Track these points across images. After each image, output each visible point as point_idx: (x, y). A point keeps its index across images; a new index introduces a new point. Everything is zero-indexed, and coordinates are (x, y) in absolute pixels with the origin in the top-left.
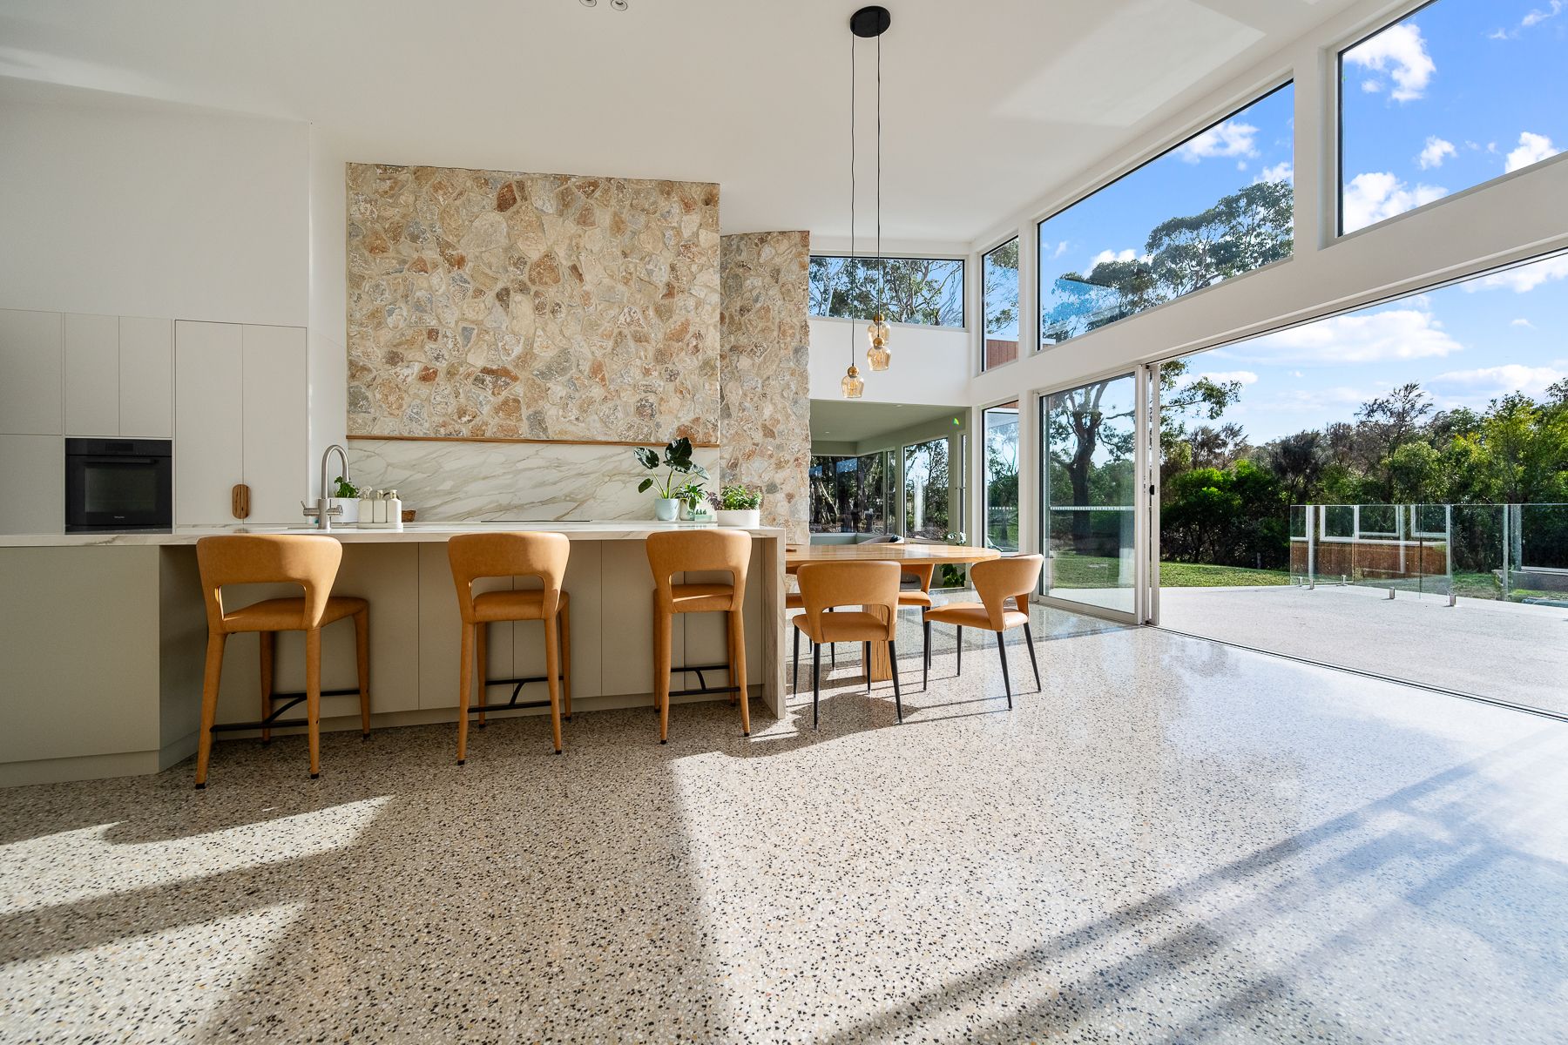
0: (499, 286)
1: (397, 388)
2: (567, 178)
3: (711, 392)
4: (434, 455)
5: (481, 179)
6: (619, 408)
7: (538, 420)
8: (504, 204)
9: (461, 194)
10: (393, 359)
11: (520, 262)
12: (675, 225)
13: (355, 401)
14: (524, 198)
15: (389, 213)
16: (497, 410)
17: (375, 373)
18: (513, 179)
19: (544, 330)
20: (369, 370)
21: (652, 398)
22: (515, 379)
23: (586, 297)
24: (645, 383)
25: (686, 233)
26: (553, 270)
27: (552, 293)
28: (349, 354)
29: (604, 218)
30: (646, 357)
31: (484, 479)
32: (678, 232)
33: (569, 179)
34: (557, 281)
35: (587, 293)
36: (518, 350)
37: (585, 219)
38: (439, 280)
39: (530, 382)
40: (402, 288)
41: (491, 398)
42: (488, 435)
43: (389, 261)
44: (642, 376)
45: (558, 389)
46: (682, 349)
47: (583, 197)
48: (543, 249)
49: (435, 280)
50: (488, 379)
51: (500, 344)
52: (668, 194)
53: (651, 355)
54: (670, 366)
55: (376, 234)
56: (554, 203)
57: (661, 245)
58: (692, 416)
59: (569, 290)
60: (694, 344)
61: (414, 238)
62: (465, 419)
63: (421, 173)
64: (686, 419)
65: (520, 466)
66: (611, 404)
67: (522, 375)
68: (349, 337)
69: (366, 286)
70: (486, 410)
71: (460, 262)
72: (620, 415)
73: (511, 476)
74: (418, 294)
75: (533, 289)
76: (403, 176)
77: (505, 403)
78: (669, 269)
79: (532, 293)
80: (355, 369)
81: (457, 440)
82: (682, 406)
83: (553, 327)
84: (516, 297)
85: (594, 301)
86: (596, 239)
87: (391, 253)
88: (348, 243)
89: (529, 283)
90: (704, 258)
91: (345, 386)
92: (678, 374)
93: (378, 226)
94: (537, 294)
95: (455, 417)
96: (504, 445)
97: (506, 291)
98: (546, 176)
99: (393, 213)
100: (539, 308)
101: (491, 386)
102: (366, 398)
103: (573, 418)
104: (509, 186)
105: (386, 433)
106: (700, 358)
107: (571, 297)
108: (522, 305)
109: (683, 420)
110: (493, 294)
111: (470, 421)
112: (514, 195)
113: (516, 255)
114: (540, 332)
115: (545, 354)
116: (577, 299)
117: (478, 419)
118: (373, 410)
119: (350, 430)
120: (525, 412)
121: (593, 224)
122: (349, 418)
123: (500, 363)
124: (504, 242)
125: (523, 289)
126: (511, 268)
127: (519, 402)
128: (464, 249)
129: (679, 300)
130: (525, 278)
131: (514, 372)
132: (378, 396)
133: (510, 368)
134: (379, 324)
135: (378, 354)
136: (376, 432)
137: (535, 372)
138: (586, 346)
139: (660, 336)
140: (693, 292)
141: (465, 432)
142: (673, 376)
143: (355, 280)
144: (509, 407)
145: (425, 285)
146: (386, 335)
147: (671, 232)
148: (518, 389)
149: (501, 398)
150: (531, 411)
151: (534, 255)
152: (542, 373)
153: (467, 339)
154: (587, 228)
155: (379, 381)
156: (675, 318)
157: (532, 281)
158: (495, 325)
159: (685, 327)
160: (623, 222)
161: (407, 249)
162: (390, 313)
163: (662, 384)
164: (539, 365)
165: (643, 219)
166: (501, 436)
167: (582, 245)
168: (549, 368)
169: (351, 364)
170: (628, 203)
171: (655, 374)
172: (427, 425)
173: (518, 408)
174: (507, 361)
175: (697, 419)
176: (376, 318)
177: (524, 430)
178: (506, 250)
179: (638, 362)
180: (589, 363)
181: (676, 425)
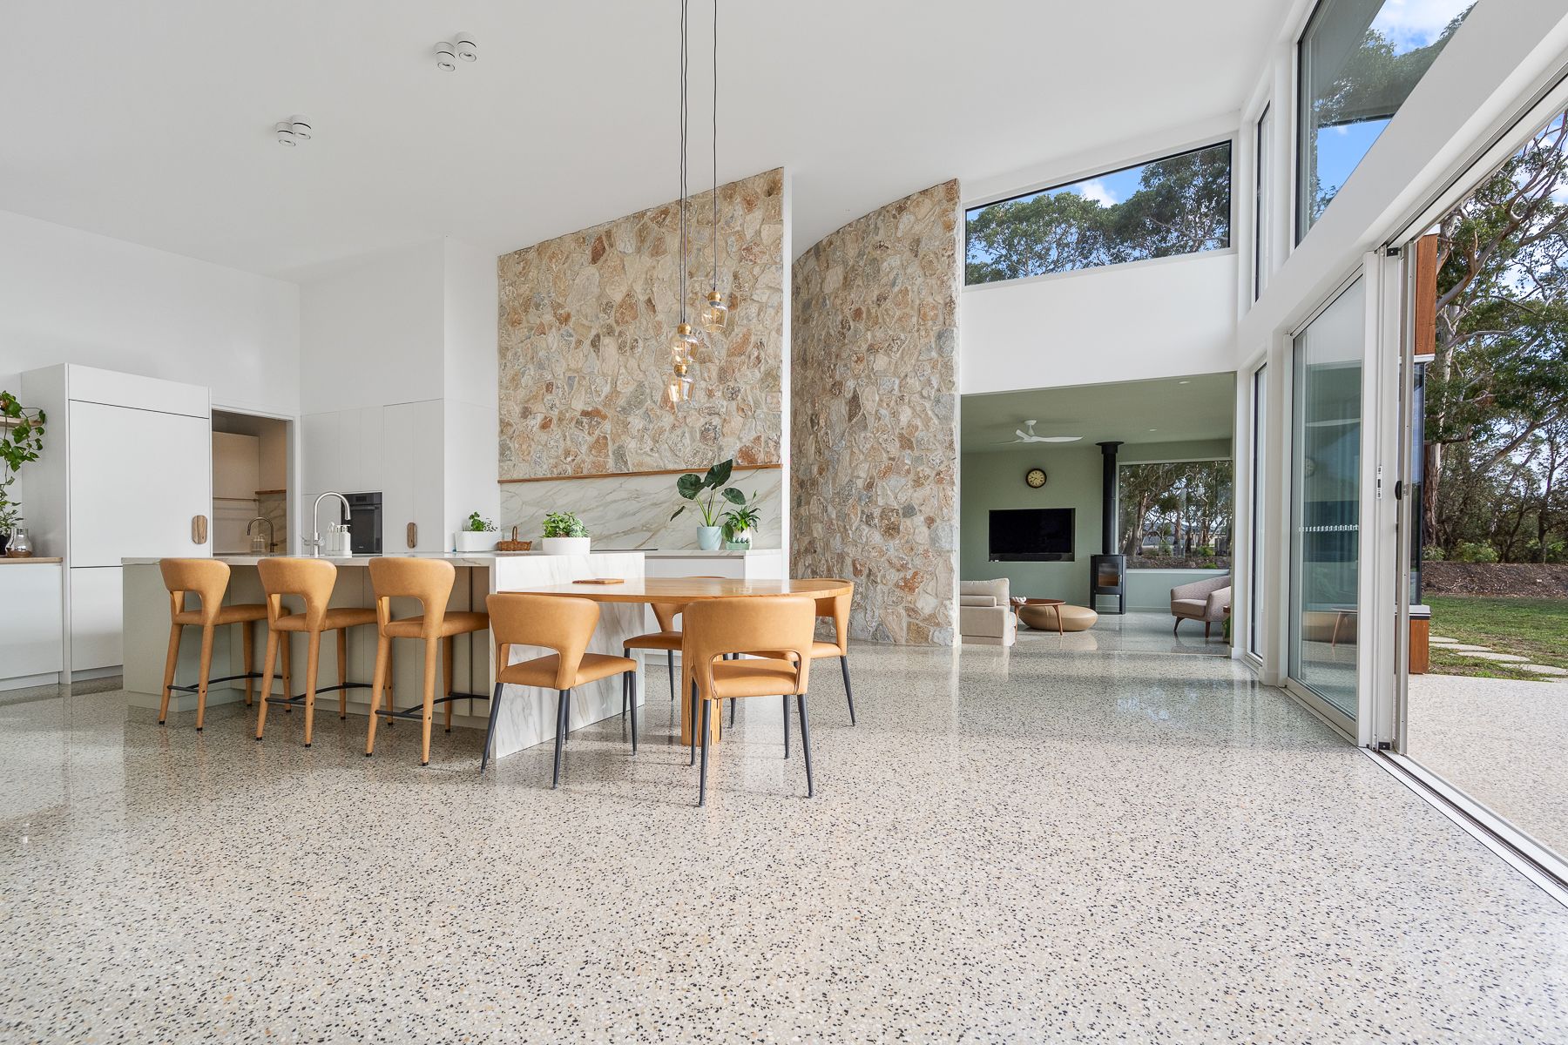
0: (594, 332)
1: (527, 437)
2: (643, 214)
3: (773, 406)
4: (551, 493)
5: (580, 238)
6: (686, 435)
7: (620, 455)
8: (597, 256)
9: (567, 258)
10: (526, 413)
11: (609, 305)
12: (738, 228)
13: (504, 451)
14: (611, 246)
15: (521, 291)
16: (590, 449)
17: (515, 426)
18: (602, 230)
19: (626, 367)
20: (511, 425)
21: (716, 421)
22: (604, 417)
23: (658, 326)
24: (708, 405)
25: (749, 234)
26: (632, 308)
27: (631, 331)
28: (500, 414)
29: (673, 242)
30: (710, 378)
31: (584, 511)
32: (740, 235)
33: (645, 214)
34: (635, 318)
35: (659, 323)
36: (607, 389)
37: (657, 251)
38: (552, 339)
39: (615, 419)
40: (530, 351)
41: (588, 438)
42: (585, 472)
43: (522, 331)
44: (706, 398)
45: (636, 422)
46: (744, 363)
47: (656, 228)
48: (624, 289)
49: (550, 339)
50: (585, 420)
51: (593, 387)
52: (731, 197)
53: (714, 374)
54: (731, 384)
55: (514, 309)
56: (634, 242)
57: (724, 255)
58: (754, 435)
59: (645, 323)
60: (756, 354)
61: (537, 306)
62: (569, 459)
63: (542, 248)
64: (747, 439)
65: (609, 498)
66: (679, 432)
67: (610, 413)
68: (501, 399)
69: (510, 355)
70: (584, 449)
71: (567, 318)
72: (687, 441)
73: (601, 508)
74: (540, 354)
75: (617, 329)
76: (532, 255)
77: (597, 441)
78: (731, 278)
79: (616, 334)
80: (504, 425)
81: (564, 478)
82: (744, 425)
83: (633, 363)
84: (606, 340)
85: (665, 329)
86: (667, 267)
87: (525, 324)
88: (499, 323)
89: (615, 325)
90: (767, 257)
91: (498, 439)
92: (739, 390)
93: (516, 303)
94: (620, 334)
95: (562, 458)
96: (598, 480)
97: (598, 336)
98: (627, 218)
99: (525, 289)
100: (621, 348)
101: (587, 427)
102: (509, 448)
103: (648, 449)
104: (600, 239)
105: (521, 477)
106: (762, 369)
107: (647, 330)
108: (610, 345)
109: (744, 440)
110: (589, 342)
111: (573, 460)
112: (603, 245)
113: (605, 302)
114: (623, 370)
115: (627, 389)
116: (651, 331)
117: (579, 457)
118: (513, 458)
119: (501, 475)
120: (611, 448)
121: (665, 252)
122: (500, 467)
123: (594, 404)
124: (596, 291)
125: (610, 332)
126: (602, 315)
127: (605, 438)
128: (571, 307)
129: (740, 311)
130: (611, 321)
131: (604, 411)
132: (517, 446)
133: (600, 408)
134: (517, 385)
135: (517, 410)
136: (515, 477)
137: (618, 409)
138: (658, 376)
139: (724, 353)
140: (755, 297)
141: (570, 472)
142: (733, 394)
143: (503, 351)
144: (600, 444)
145: (545, 346)
146: (521, 394)
147: (733, 238)
148: (607, 426)
149: (595, 436)
150: (615, 447)
151: (617, 296)
152: (624, 409)
153: (571, 387)
154: (659, 258)
155: (517, 433)
156: (736, 330)
157: (617, 322)
158: (589, 370)
159: (746, 339)
160: (689, 242)
161: (533, 318)
162: (523, 373)
163: (725, 403)
164: (622, 402)
165: (707, 232)
166: (594, 472)
167: (655, 277)
168: (629, 403)
169: (501, 421)
170: (694, 220)
171: (718, 394)
172: (545, 467)
173: (606, 445)
174: (597, 402)
175: (759, 438)
176: (515, 380)
177: (611, 466)
178: (599, 298)
179: (703, 384)
180: (661, 393)
181: (738, 446)
